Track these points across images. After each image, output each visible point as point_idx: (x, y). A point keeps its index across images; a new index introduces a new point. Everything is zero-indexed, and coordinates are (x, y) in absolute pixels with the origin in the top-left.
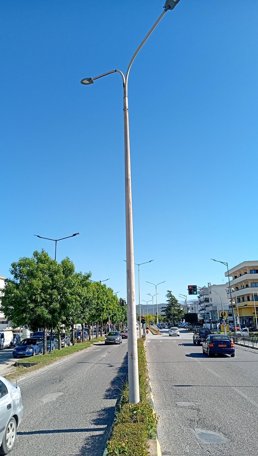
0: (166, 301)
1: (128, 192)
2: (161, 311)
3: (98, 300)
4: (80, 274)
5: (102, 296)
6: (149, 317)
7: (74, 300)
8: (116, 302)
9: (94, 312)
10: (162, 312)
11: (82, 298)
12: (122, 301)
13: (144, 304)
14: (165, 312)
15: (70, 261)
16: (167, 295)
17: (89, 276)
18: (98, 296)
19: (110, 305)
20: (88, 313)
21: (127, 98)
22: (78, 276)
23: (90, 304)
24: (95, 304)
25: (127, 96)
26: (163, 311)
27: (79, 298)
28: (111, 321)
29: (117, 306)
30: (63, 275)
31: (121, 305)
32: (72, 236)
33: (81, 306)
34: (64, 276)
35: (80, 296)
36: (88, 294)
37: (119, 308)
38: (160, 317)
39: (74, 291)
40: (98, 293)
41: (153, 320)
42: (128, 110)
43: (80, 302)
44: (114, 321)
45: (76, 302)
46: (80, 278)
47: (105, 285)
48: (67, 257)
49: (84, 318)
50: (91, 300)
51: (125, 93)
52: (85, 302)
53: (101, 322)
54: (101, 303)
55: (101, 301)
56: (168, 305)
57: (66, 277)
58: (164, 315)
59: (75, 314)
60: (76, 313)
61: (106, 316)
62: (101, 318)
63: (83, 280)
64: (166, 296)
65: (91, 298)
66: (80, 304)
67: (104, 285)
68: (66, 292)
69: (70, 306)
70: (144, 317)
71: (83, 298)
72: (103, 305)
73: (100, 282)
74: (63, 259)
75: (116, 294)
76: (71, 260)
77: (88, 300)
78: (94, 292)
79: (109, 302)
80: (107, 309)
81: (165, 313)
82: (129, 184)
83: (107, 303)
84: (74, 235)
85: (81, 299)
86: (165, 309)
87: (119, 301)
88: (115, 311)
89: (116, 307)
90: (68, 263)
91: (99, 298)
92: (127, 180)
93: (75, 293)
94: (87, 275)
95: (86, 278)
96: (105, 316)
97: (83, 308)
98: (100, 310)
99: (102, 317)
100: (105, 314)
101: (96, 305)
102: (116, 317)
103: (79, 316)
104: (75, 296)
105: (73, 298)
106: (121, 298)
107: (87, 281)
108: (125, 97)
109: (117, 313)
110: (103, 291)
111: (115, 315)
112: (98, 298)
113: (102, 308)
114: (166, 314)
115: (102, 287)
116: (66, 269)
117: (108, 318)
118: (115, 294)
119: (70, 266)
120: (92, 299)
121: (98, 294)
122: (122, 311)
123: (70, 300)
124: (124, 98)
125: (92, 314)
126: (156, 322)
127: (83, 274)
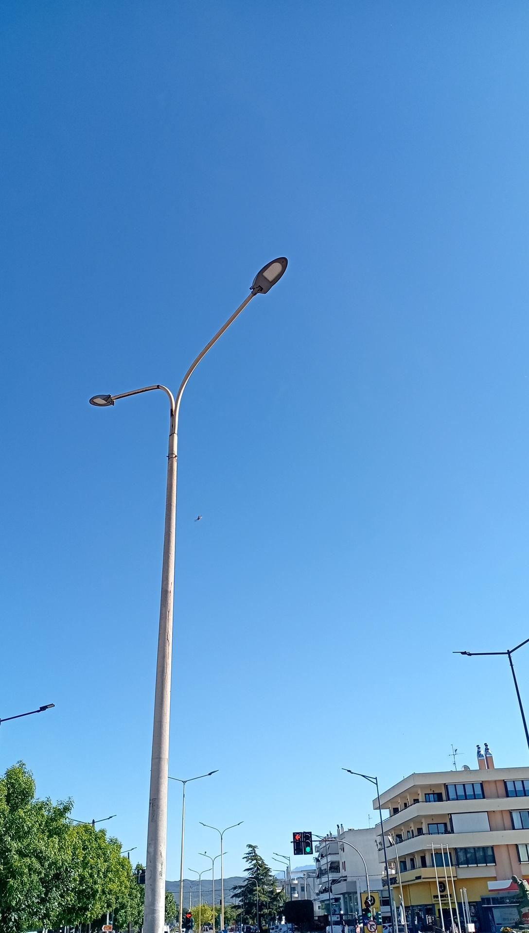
0: (245, 871)
1: (166, 618)
2: (232, 897)
3: (84, 869)
4: (48, 803)
5: (93, 859)
6: (204, 911)
7: (26, 871)
8: (126, 874)
9: (71, 899)
10: (234, 898)
11: (46, 864)
12: (141, 871)
13: (194, 877)
14: (240, 899)
15: (25, 770)
16: (247, 855)
17: (67, 809)
18: (85, 858)
19: (112, 883)
20: (56, 904)
21: (176, 437)
22: (40, 809)
23: (63, 879)
24: (75, 880)
25: (176, 432)
26: (236, 896)
27: (37, 865)
28: (112, 923)
29: (128, 884)
30: (8, 805)
31: (137, 881)
32: (38, 711)
33: (42, 883)
34: (7, 808)
35: (41, 859)
36: (61, 855)
37: (133, 889)
38: (229, 910)
39: (28, 845)
40: (86, 852)
41: (211, 919)
42: (176, 458)
43: (40, 873)
44: (119, 922)
45: (30, 874)
46: (46, 814)
47: (103, 832)
48: (21, 761)
49: (47, 916)
50: (67, 869)
51: (173, 426)
52: (52, 873)
53: (88, 925)
54: (91, 876)
55: (92, 873)
56: (248, 879)
57: (13, 809)
58: (238, 907)
59: (26, 905)
60: (28, 901)
61: (101, 909)
62: (87, 916)
63: (51, 819)
64: (244, 858)
65: (66, 863)
66: (41, 879)
67: (100, 831)
68: (9, 847)
69: (16, 886)
70: (190, 913)
71: (49, 865)
72: (95, 883)
73: (94, 822)
74: (9, 767)
75: (129, 853)
76: (28, 768)
77: (60, 868)
78: (75, 849)
79: (110, 875)
80: (103, 892)
81: (240, 901)
82: (169, 601)
83: (105, 876)
84: (43, 709)
85: (43, 866)
86: (239, 891)
87: (133, 871)
88: (123, 897)
89: (126, 887)
90: (20, 775)
91: (87, 864)
92: (165, 593)
93: (30, 850)
94: (62, 805)
95: (59, 814)
96: (97, 909)
97: (47, 890)
98: (86, 895)
99: (92, 914)
100: (98, 906)
101: (77, 882)
102: (125, 912)
103: (35, 910)
104: (30, 859)
105: (25, 865)
106: (140, 863)
107: (63, 821)
108: (172, 434)
109: (128, 902)
110: (97, 845)
111: (123, 906)
112: (85, 865)
113: (92, 889)
114: (242, 903)
115: (96, 835)
116: (14, 790)
117: (104, 916)
118: (126, 855)
119: (25, 783)
120: (70, 867)
121: (85, 854)
122: (139, 895)
123: (16, 869)
124: (170, 435)
125: (67, 904)
126: (217, 923)
127: (54, 804)
